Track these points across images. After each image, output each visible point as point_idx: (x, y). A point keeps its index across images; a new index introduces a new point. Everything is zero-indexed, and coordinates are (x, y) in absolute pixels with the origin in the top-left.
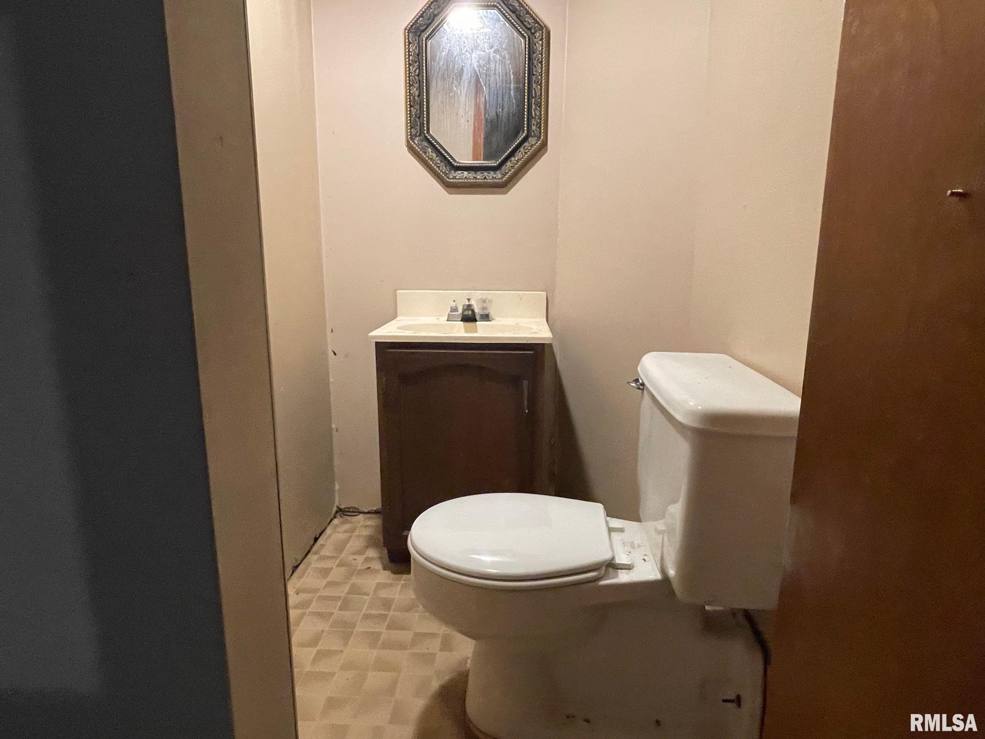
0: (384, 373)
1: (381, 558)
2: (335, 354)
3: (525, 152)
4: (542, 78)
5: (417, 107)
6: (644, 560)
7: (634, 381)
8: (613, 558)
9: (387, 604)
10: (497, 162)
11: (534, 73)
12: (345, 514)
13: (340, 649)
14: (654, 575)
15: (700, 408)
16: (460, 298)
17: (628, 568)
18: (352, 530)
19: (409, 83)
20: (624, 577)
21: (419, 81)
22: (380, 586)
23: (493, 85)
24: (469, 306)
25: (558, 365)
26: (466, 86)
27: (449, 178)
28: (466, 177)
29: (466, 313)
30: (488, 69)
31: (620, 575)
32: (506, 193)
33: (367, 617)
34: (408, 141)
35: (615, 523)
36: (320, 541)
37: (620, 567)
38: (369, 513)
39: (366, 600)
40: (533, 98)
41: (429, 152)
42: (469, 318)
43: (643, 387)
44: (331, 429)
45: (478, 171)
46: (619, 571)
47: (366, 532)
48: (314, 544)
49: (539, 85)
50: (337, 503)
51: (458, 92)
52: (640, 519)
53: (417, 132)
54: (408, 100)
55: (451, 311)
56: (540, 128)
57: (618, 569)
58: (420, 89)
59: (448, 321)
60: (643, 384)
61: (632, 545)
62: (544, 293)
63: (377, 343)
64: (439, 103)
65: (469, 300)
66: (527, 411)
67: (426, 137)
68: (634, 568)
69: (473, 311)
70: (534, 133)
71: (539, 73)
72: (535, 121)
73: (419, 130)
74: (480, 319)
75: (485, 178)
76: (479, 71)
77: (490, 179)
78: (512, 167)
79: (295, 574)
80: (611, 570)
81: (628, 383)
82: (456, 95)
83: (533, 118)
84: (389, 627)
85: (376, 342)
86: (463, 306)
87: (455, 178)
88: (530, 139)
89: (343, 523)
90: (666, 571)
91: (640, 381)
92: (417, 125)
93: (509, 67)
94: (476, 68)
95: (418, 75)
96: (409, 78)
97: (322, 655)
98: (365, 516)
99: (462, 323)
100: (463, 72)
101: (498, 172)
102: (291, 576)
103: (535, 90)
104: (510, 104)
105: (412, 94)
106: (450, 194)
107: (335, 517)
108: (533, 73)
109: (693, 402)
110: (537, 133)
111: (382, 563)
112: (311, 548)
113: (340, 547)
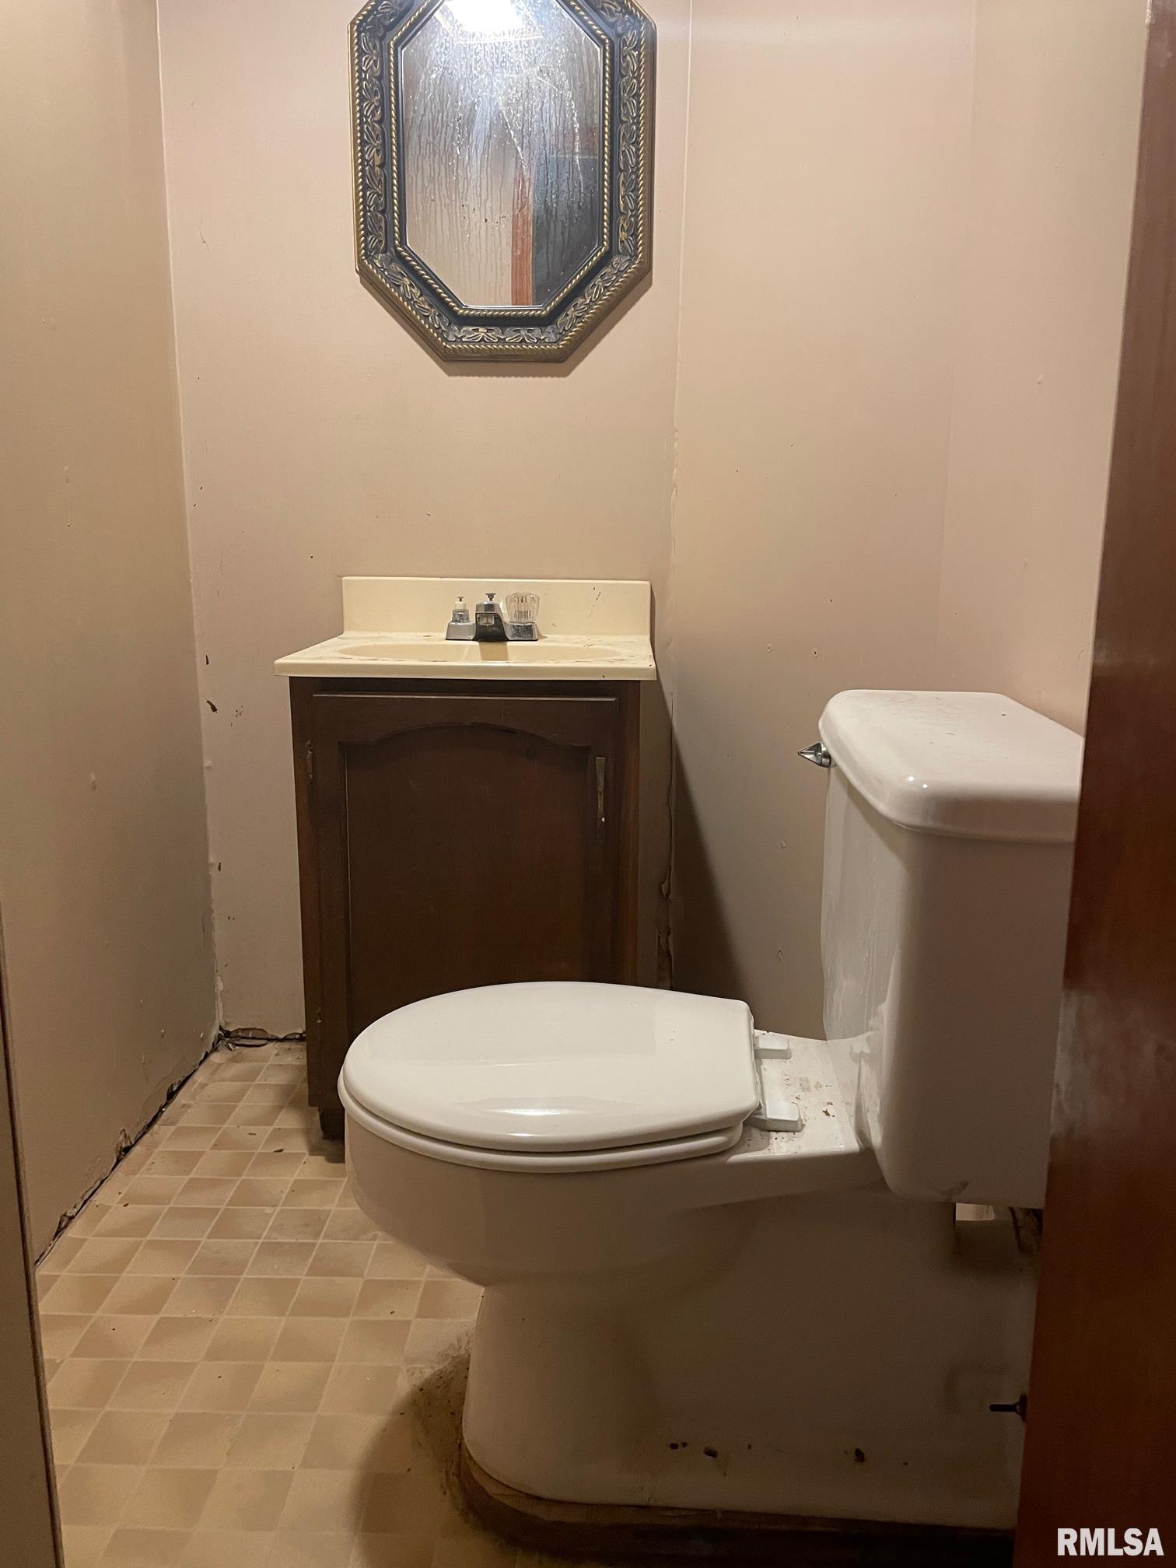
0: (309, 742)
1: (307, 1132)
2: (214, 709)
3: (605, 287)
4: (638, 129)
5: (379, 189)
6: (827, 1113)
7: (810, 749)
8: (760, 1107)
9: (314, 1222)
10: (548, 309)
11: (624, 119)
12: (236, 1042)
13: (210, 1316)
14: (842, 1141)
15: (925, 786)
16: (473, 593)
17: (791, 1128)
18: (251, 1076)
19: (361, 137)
20: (781, 1147)
21: (383, 133)
22: (299, 1188)
23: (536, 141)
24: (490, 607)
25: (676, 730)
26: (480, 148)
27: (448, 341)
28: (482, 339)
29: (483, 622)
30: (526, 110)
31: (773, 1141)
32: (565, 374)
33: (271, 1249)
34: (360, 262)
35: (771, 1040)
36: (181, 1098)
37: (776, 1128)
38: (285, 1039)
39: (270, 1215)
40: (621, 171)
41: (405, 286)
42: (491, 632)
43: (828, 761)
44: (206, 865)
45: (509, 326)
46: (774, 1135)
47: (280, 1079)
48: (166, 1105)
49: (633, 144)
50: (220, 1019)
51: (464, 159)
52: (824, 1034)
53: (380, 242)
54: (360, 174)
55: (454, 620)
56: (635, 235)
57: (769, 1131)
58: (384, 150)
59: (447, 639)
60: (827, 755)
61: (805, 1085)
62: (647, 583)
63: (293, 680)
64: (426, 182)
65: (491, 596)
66: (603, 820)
67: (398, 253)
68: (805, 1129)
69: (498, 618)
70: (624, 247)
71: (633, 118)
72: (624, 220)
73: (382, 238)
74: (513, 635)
75: (523, 340)
76: (509, 113)
77: (533, 344)
78: (578, 317)
79: (123, 1164)
80: (755, 1132)
81: (800, 753)
82: (460, 165)
83: (622, 214)
84: (314, 1271)
85: (290, 677)
86: (477, 606)
87: (459, 340)
88: (616, 259)
89: (234, 1060)
90: (867, 1135)
91: (824, 749)
92: (380, 227)
93: (571, 105)
94: (502, 107)
95: (380, 122)
96: (362, 128)
97: (167, 1329)
98: (278, 1045)
99: (476, 643)
100: (474, 116)
101: (549, 329)
102: (113, 1169)
103: (625, 156)
104: (573, 185)
105: (368, 161)
106: (450, 374)
107: (215, 1049)
108: (620, 117)
109: (914, 776)
110: (630, 248)
111: (309, 1142)
112: (161, 1111)
113: (221, 1110)
